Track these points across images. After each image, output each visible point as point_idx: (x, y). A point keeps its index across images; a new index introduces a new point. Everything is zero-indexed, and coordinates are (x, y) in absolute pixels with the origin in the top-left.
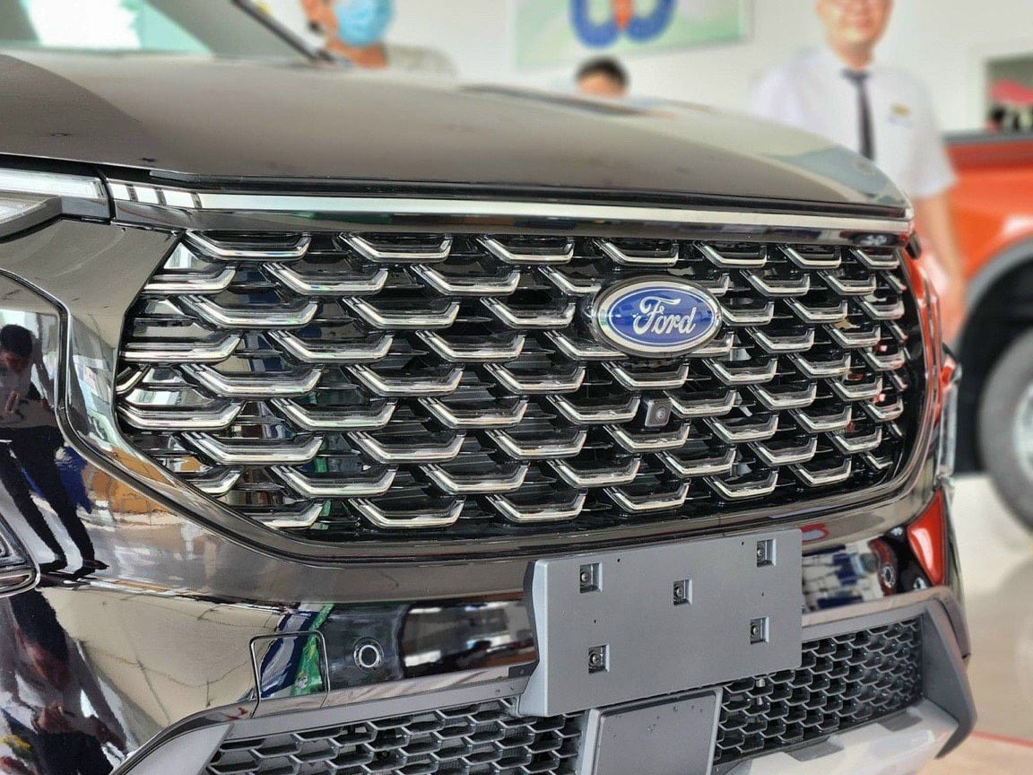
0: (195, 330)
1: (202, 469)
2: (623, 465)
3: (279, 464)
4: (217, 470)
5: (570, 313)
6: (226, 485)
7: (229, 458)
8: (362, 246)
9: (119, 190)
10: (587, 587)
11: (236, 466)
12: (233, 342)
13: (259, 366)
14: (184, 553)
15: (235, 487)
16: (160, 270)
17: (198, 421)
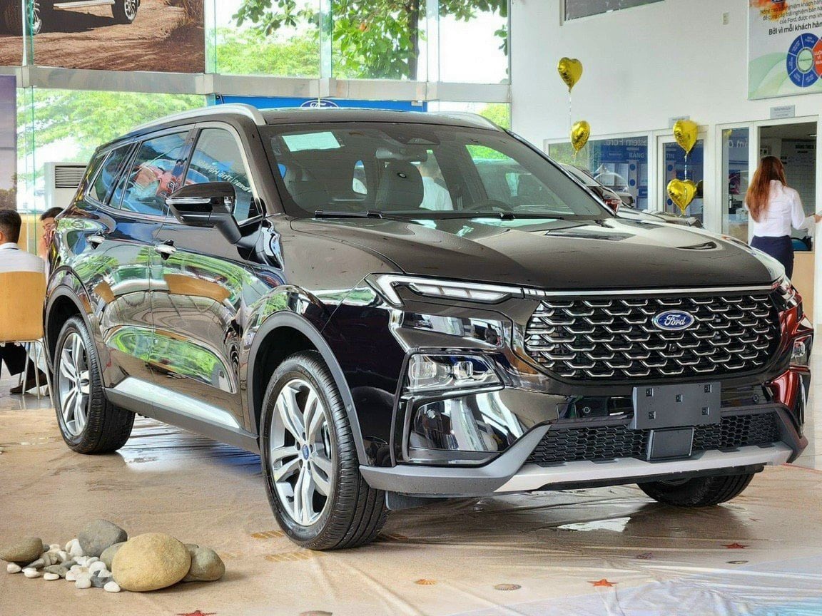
0: (544, 326)
1: (545, 361)
2: (662, 362)
3: (565, 360)
4: (549, 362)
5: (646, 320)
6: (552, 365)
7: (552, 358)
8: (587, 303)
9: (526, 291)
10: (649, 395)
11: (554, 360)
12: (554, 329)
13: (561, 335)
14: (539, 383)
15: (554, 366)
16: (536, 311)
17: (544, 349)
